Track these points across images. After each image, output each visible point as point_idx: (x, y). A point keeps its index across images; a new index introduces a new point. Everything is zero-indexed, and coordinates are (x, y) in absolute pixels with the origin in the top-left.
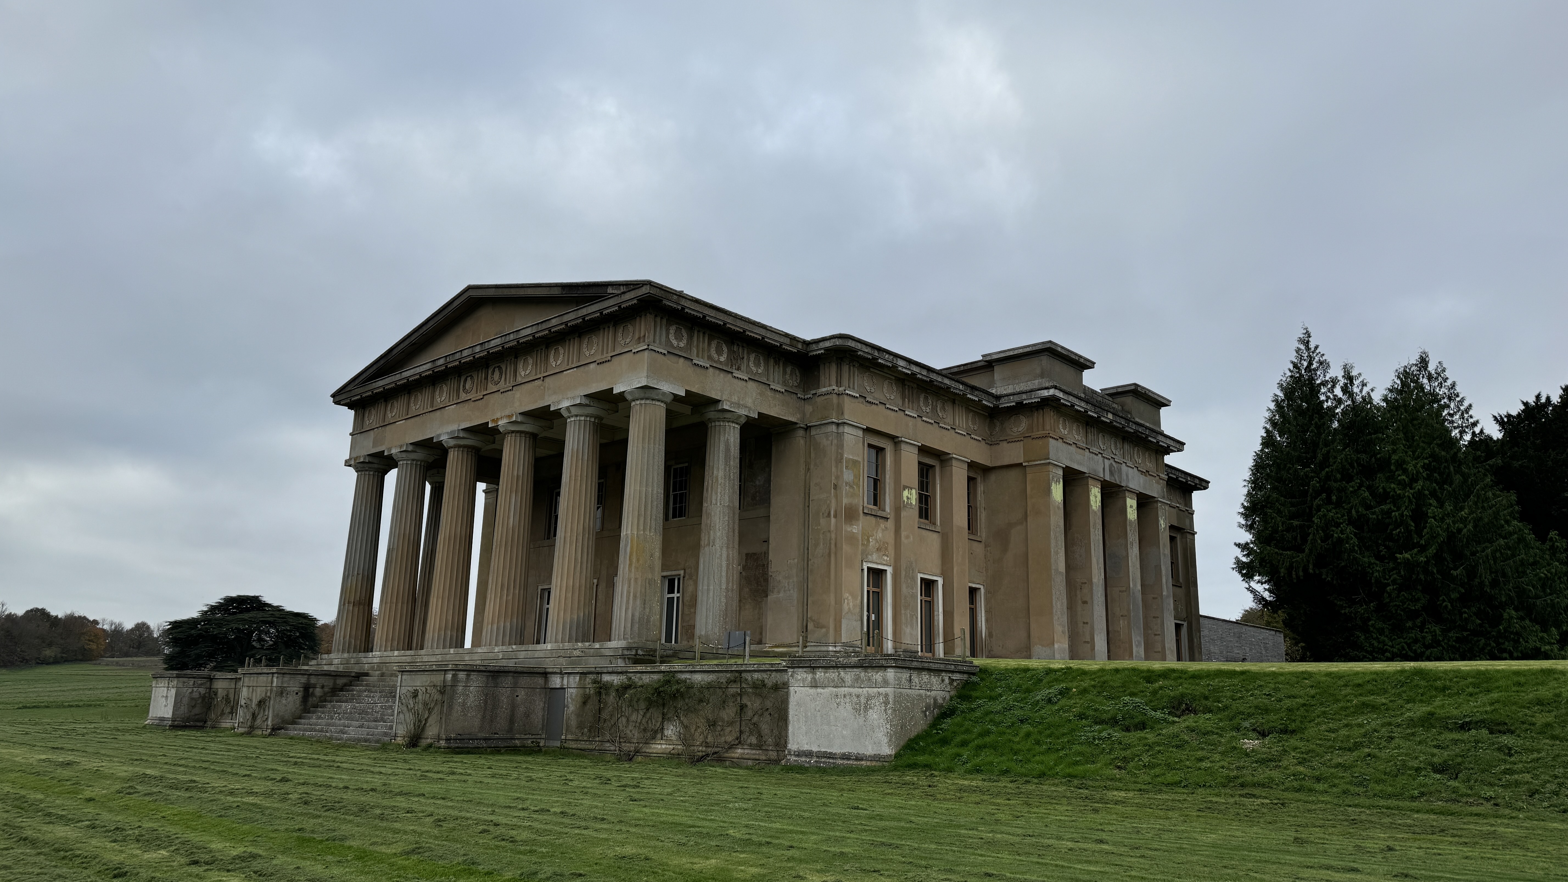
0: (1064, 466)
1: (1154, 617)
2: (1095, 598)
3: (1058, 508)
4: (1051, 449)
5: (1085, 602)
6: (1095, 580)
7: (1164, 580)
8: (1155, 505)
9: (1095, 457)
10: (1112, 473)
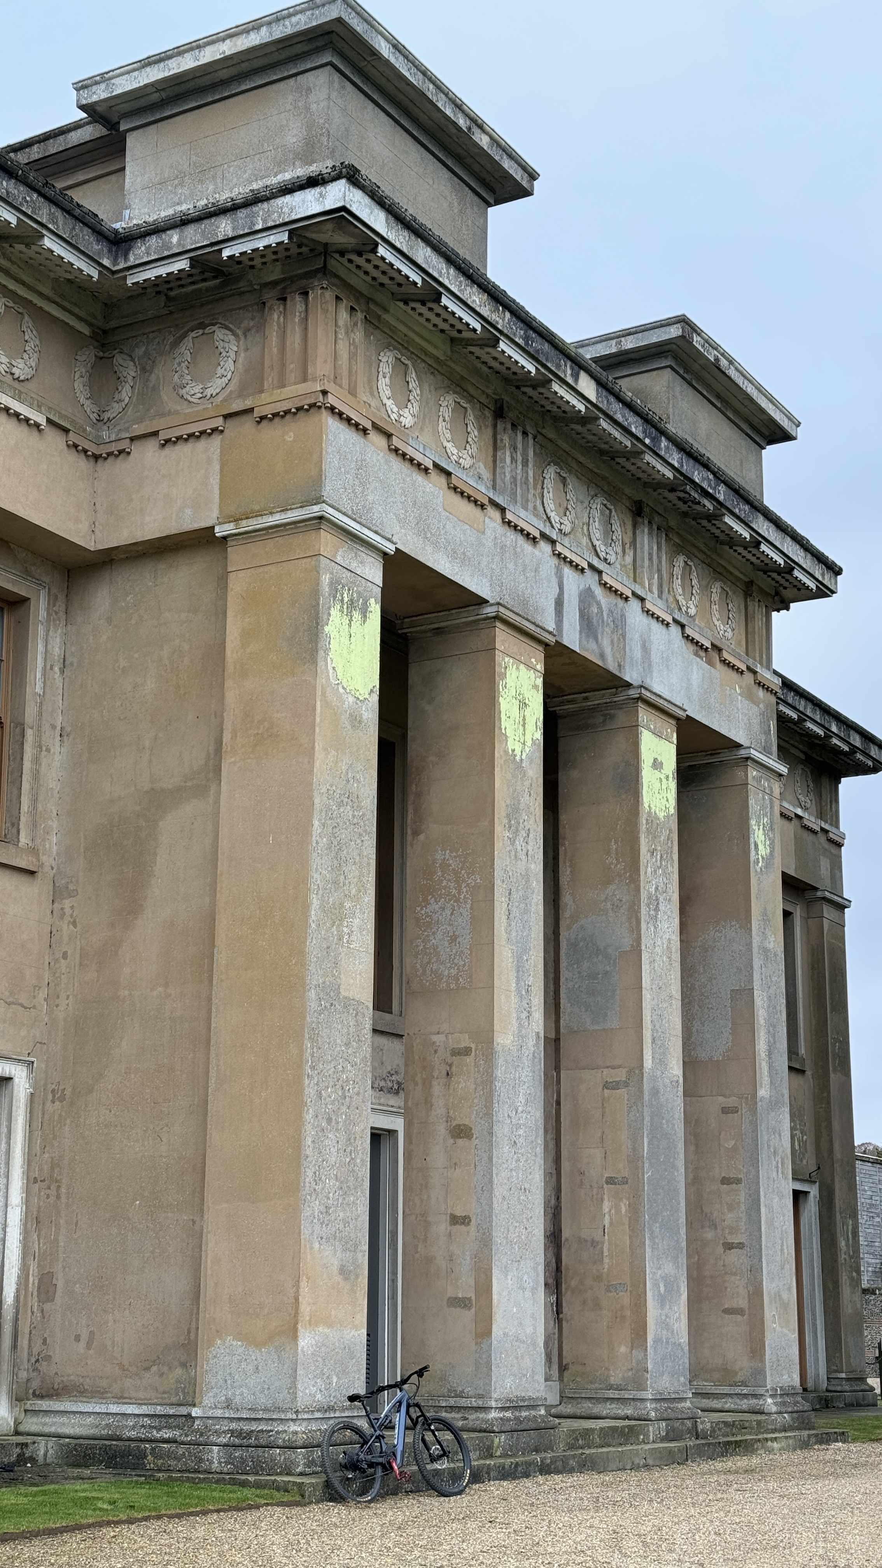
0: (390, 548)
1: (725, 1181)
2: (501, 1112)
3: (356, 720)
4: (331, 462)
5: (461, 1132)
6: (504, 1039)
7: (762, 1046)
8: (740, 773)
9: (528, 547)
10: (588, 625)
